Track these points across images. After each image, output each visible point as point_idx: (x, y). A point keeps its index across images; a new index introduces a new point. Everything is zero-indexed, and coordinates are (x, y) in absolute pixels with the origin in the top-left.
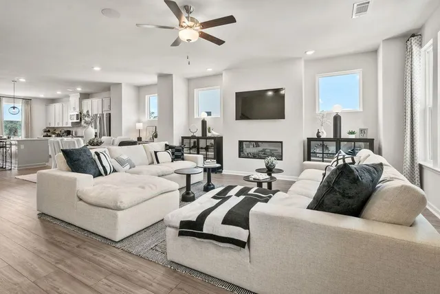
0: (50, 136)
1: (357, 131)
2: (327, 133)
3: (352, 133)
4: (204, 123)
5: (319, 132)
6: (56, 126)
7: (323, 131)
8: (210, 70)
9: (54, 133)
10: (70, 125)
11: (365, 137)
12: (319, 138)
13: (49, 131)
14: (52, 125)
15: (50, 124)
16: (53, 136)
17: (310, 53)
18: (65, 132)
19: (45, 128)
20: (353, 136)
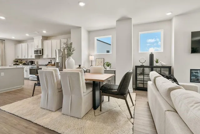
0: (18, 65)
4: (152, 56)
6: (23, 58)
9: (21, 63)
10: (34, 57)
13: (17, 61)
14: (20, 58)
15: (18, 56)
16: (20, 64)
18: (30, 62)
19: (14, 59)
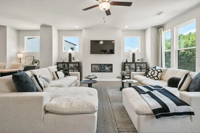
1: (140, 59)
2: (130, 60)
3: (139, 60)
4: (70, 55)
5: (127, 60)
7: (128, 59)
8: (77, 27)
11: (143, 62)
12: (127, 62)
17: (126, 27)
20: (139, 61)
